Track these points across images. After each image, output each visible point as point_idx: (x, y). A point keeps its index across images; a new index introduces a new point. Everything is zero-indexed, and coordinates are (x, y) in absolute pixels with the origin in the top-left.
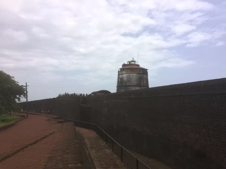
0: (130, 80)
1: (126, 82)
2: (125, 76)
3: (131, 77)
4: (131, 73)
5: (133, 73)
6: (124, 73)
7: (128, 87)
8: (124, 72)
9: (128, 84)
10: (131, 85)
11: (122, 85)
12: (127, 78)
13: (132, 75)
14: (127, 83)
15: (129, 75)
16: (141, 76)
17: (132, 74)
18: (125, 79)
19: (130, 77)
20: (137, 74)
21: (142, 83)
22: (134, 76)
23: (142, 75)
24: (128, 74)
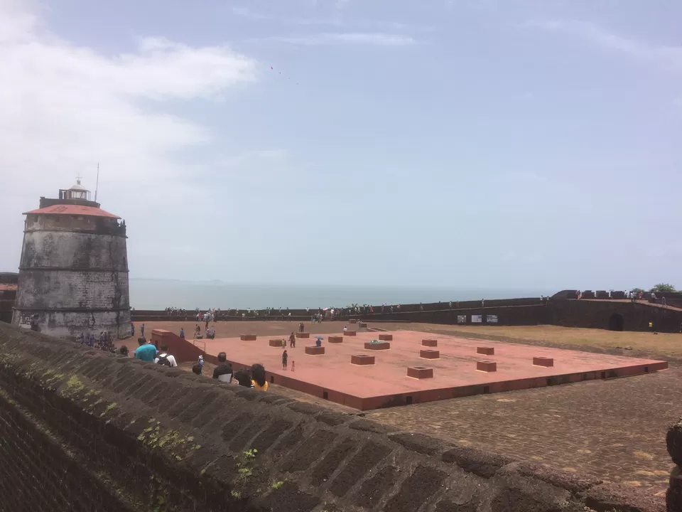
0: (50, 252)
1: (39, 258)
2: (37, 237)
3: (56, 242)
4: (56, 231)
5: (62, 229)
6: (36, 229)
7: (46, 274)
8: (36, 226)
9: (45, 263)
10: (57, 265)
11: (29, 264)
12: (45, 245)
13: (61, 237)
14: (44, 259)
15: (51, 237)
16: (89, 239)
17: (61, 234)
18: (38, 247)
19: (52, 242)
20: (77, 231)
21: (93, 260)
22: (66, 240)
23: (93, 237)
24: (48, 233)
